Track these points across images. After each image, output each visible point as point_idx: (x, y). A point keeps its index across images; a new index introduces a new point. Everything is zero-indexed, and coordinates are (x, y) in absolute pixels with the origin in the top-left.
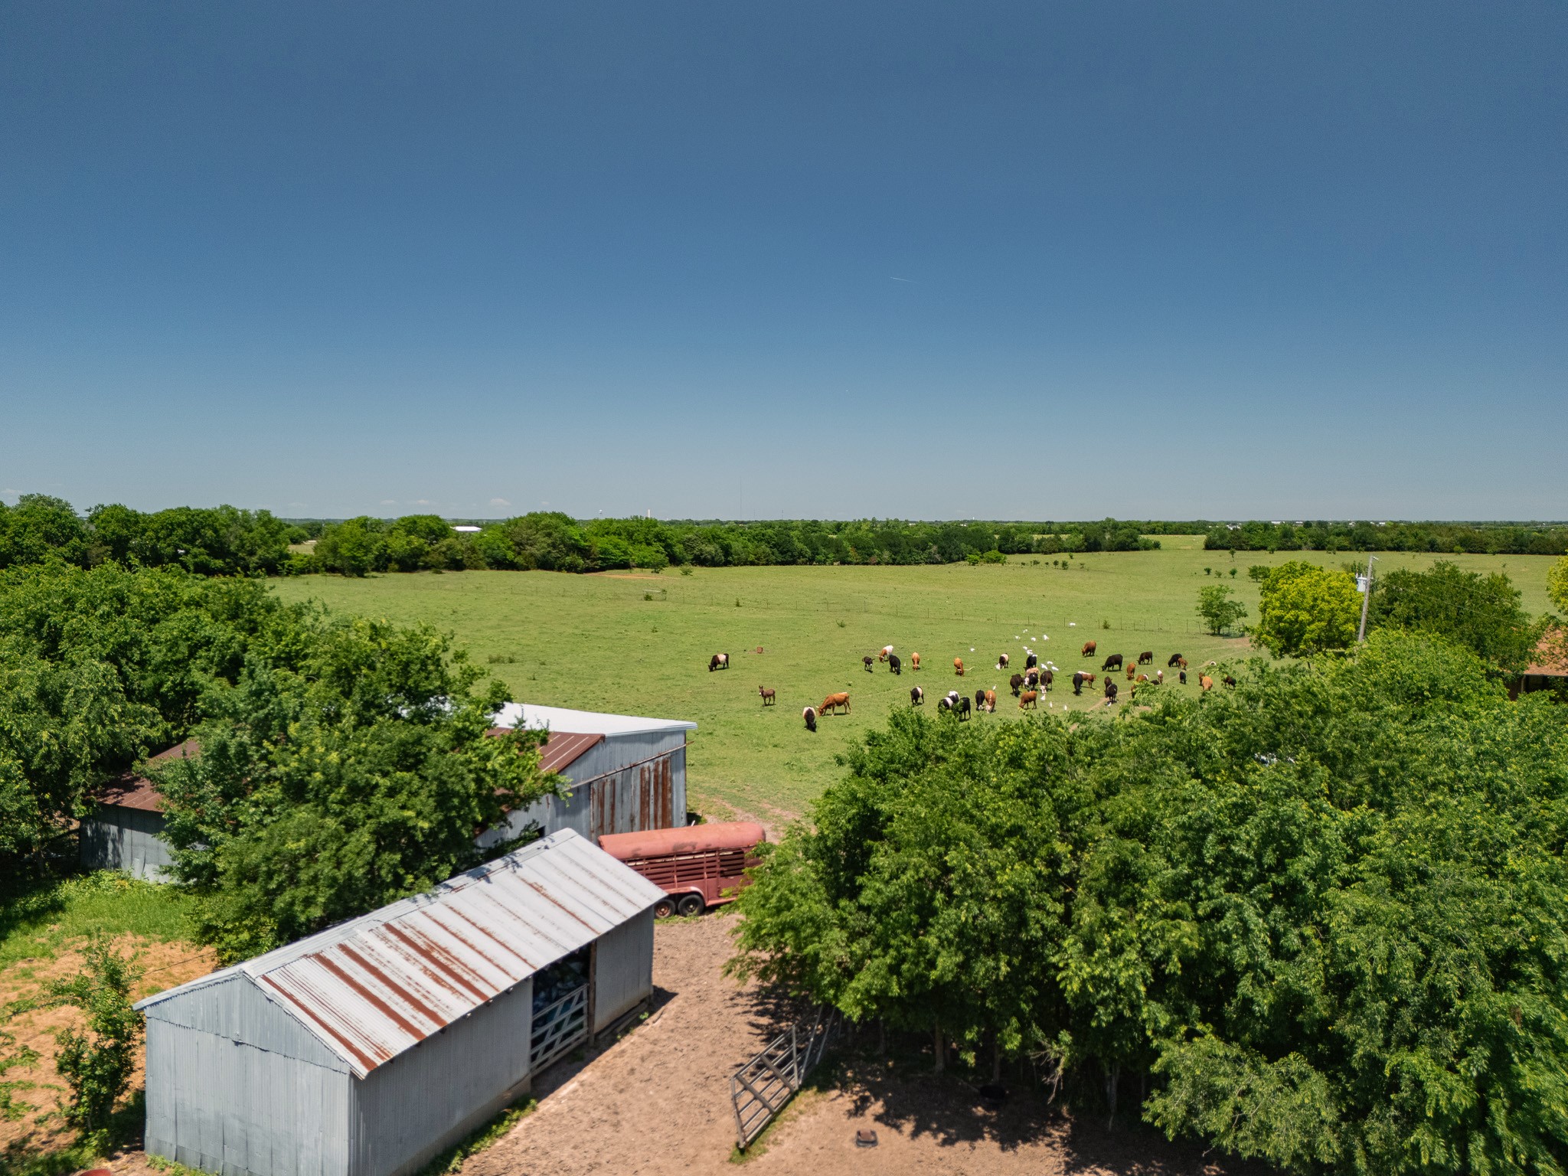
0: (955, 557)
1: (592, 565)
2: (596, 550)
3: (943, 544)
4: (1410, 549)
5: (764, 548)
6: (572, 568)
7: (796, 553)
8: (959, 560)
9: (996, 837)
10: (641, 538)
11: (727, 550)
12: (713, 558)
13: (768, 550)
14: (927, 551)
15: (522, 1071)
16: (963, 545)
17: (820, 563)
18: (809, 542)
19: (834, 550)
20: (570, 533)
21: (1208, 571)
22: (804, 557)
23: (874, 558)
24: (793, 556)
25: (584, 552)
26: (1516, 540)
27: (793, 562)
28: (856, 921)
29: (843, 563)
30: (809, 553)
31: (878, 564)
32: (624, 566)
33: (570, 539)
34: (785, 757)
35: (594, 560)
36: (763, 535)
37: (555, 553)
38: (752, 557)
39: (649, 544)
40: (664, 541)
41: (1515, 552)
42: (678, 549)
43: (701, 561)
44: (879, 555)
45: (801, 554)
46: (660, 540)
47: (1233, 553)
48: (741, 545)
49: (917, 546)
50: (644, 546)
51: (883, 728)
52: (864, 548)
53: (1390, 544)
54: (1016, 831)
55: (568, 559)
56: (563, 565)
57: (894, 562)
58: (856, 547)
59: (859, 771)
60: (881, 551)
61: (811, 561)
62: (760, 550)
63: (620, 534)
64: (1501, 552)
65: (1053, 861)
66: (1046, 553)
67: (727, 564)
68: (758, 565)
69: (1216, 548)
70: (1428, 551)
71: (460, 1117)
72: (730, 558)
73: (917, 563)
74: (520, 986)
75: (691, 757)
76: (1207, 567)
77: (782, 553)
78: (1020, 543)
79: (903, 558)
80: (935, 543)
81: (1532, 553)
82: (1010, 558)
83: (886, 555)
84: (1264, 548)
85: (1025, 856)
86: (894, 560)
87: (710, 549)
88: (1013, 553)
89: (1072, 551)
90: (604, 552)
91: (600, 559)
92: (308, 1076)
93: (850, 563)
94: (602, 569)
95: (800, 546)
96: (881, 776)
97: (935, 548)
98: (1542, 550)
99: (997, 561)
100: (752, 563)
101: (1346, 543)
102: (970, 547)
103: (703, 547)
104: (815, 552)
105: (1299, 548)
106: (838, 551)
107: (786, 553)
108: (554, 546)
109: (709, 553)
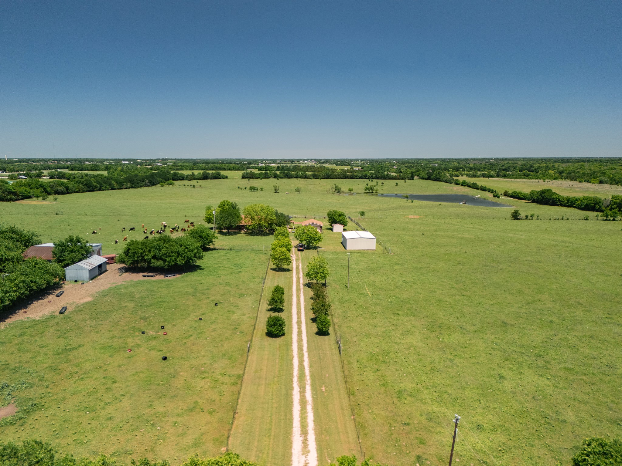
0: (155, 183)
1: (18, 198)
2: (19, 193)
3: (151, 179)
4: (300, 178)
5: (81, 186)
6: (11, 200)
7: (94, 187)
8: (157, 184)
9: (140, 249)
10: (34, 186)
11: (67, 188)
12: (62, 191)
13: (83, 187)
14: (144, 182)
15: (97, 274)
16: (158, 179)
17: (103, 190)
18: (98, 182)
19: (108, 184)
20: (8, 188)
21: (239, 187)
22: (97, 188)
23: (124, 187)
24: (93, 188)
25: (15, 194)
26: (327, 175)
27: (93, 191)
28: (128, 258)
29: (113, 189)
30: (99, 186)
31: (126, 188)
32: (29, 197)
33: (9, 189)
34: (114, 249)
35: (18, 196)
36: (80, 181)
37: (4, 195)
38: (77, 190)
39: (37, 188)
40: (43, 187)
41: (327, 178)
42: (48, 189)
43: (57, 193)
44: (126, 185)
45: (96, 187)
46: (41, 187)
47: (249, 180)
48: (72, 186)
49: (141, 181)
50: (36, 189)
51: (130, 242)
52: (120, 183)
53: (295, 176)
54: (141, 248)
55: (9, 197)
56: (7, 199)
57: (132, 187)
58: (117, 183)
59: (128, 245)
60: (126, 183)
61: (100, 190)
62: (80, 187)
63: (26, 186)
64: (323, 178)
65: (144, 250)
66: (189, 180)
67: (68, 193)
68: (79, 192)
69: (245, 178)
70: (304, 178)
71: (94, 276)
72: (69, 191)
73: (141, 186)
74: (96, 267)
75: (102, 249)
76: (238, 186)
77: (88, 187)
78: (180, 177)
79: (135, 186)
80: (147, 179)
81: (331, 178)
82: (175, 182)
83: (129, 185)
84: (259, 178)
85: (142, 250)
86: (132, 186)
87: (61, 188)
88: (178, 180)
89: (198, 179)
90: (22, 193)
91: (20, 195)
92: (84, 271)
93: (115, 189)
94: (22, 199)
95: (95, 184)
96: (130, 245)
97: (147, 181)
98: (333, 178)
99: (171, 184)
100: (77, 192)
101: (283, 176)
102: (161, 179)
103: (58, 188)
104: (101, 186)
105: (270, 178)
106: (110, 185)
107: (90, 187)
108: (3, 192)
109: (61, 190)
